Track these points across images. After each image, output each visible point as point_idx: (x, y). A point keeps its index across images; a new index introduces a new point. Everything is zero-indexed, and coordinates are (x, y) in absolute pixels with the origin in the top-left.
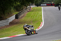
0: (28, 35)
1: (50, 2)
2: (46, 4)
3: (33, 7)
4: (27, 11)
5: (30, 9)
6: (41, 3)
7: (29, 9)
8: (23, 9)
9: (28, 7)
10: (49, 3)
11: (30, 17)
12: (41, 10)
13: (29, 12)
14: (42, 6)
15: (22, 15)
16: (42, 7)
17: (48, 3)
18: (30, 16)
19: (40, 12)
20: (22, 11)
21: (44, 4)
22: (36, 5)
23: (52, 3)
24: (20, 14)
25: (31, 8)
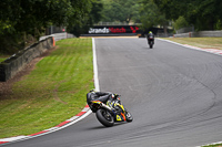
0: (107, 125)
1: (122, 21)
2: (107, 27)
3: (61, 37)
4: (38, 54)
5: (48, 47)
6: (91, 23)
7: (44, 47)
8: (23, 45)
9: (41, 39)
10: (120, 24)
11: (51, 74)
12: (88, 49)
13: (46, 58)
14: (94, 35)
15: (20, 69)
16: (93, 39)
17: (113, 24)
18: (50, 70)
19: (85, 58)
20: (20, 55)
21: (102, 28)
22: (71, 33)
23: (131, 24)
24: (12, 65)
25: (52, 41)
